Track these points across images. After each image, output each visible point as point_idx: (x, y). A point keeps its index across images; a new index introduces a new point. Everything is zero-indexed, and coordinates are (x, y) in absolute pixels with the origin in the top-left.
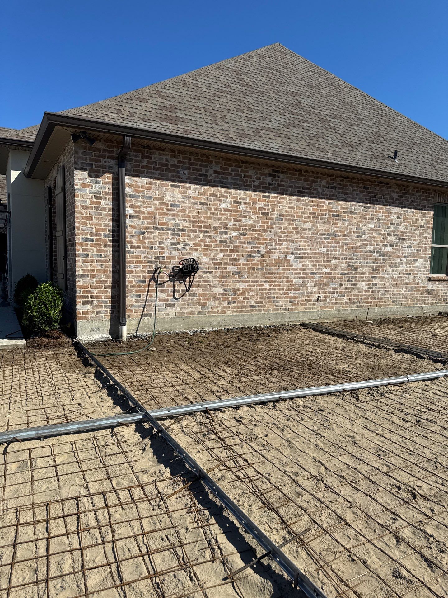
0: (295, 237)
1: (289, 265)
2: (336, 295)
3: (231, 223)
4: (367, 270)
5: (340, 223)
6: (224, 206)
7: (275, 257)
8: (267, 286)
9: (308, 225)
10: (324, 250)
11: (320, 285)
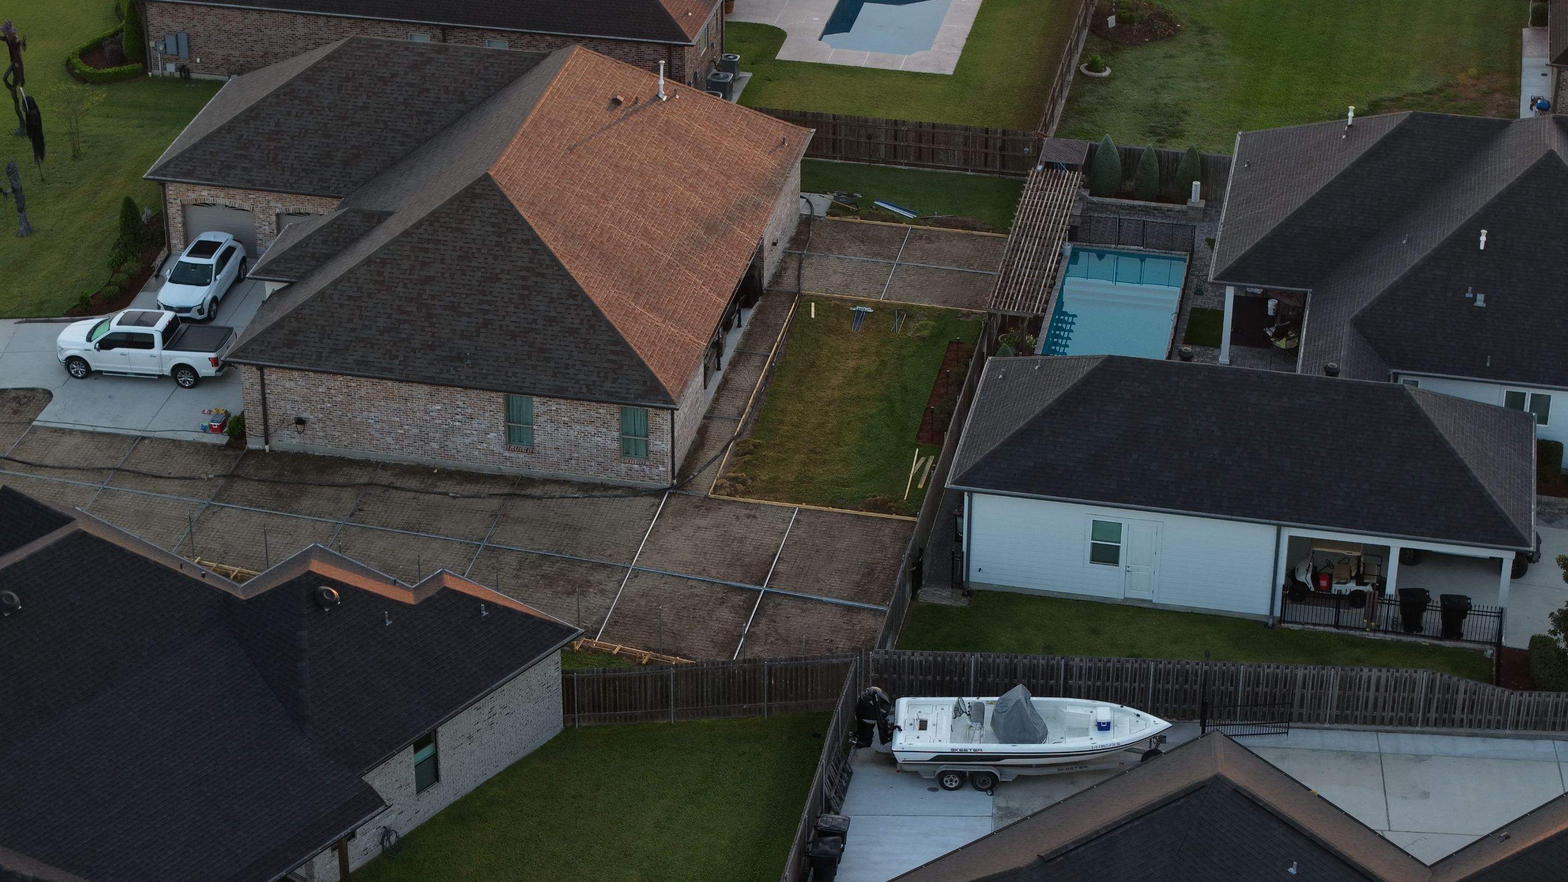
0: (373, 410)
1: (370, 426)
2: (411, 448)
3: (326, 399)
4: (437, 435)
5: (409, 404)
6: (321, 390)
7: (358, 420)
8: (355, 435)
9: (382, 403)
10: (398, 419)
11: (397, 440)
